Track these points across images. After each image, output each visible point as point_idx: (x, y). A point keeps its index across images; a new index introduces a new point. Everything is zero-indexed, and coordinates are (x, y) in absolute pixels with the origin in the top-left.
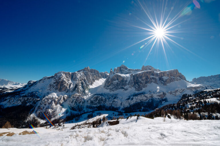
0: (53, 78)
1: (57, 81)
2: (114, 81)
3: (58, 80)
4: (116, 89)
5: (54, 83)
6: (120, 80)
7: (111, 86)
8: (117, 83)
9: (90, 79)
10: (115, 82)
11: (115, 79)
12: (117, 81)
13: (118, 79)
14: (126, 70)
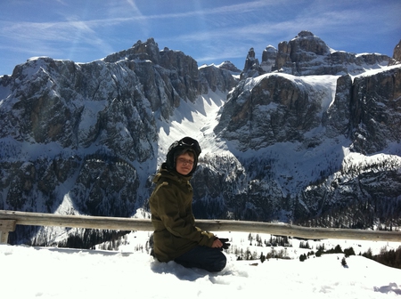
0: (9, 87)
1: (25, 98)
2: (262, 104)
3: (29, 96)
4: (265, 140)
5: (16, 106)
6: (286, 103)
7: (246, 127)
8: (275, 116)
9: (159, 93)
10: (263, 108)
11: (267, 97)
12: (273, 106)
13: (276, 99)
14: (320, 58)
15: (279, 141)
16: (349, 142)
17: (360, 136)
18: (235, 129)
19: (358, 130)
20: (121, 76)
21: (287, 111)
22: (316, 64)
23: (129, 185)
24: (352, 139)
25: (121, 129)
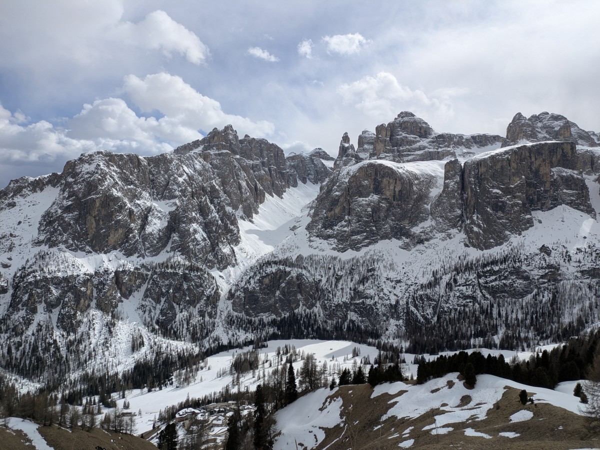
0: (59, 187)
1: (78, 199)
2: (361, 195)
3: (84, 196)
4: (366, 238)
5: (68, 210)
6: (388, 194)
7: (343, 223)
8: (376, 209)
9: (240, 187)
10: (363, 201)
11: (367, 187)
12: (374, 198)
13: (377, 190)
14: (424, 142)
15: (383, 238)
16: (463, 236)
17: (476, 229)
18: (331, 226)
19: (473, 222)
20: (195, 170)
21: (390, 203)
22: (420, 149)
23: (208, 297)
24: (467, 233)
25: (195, 231)
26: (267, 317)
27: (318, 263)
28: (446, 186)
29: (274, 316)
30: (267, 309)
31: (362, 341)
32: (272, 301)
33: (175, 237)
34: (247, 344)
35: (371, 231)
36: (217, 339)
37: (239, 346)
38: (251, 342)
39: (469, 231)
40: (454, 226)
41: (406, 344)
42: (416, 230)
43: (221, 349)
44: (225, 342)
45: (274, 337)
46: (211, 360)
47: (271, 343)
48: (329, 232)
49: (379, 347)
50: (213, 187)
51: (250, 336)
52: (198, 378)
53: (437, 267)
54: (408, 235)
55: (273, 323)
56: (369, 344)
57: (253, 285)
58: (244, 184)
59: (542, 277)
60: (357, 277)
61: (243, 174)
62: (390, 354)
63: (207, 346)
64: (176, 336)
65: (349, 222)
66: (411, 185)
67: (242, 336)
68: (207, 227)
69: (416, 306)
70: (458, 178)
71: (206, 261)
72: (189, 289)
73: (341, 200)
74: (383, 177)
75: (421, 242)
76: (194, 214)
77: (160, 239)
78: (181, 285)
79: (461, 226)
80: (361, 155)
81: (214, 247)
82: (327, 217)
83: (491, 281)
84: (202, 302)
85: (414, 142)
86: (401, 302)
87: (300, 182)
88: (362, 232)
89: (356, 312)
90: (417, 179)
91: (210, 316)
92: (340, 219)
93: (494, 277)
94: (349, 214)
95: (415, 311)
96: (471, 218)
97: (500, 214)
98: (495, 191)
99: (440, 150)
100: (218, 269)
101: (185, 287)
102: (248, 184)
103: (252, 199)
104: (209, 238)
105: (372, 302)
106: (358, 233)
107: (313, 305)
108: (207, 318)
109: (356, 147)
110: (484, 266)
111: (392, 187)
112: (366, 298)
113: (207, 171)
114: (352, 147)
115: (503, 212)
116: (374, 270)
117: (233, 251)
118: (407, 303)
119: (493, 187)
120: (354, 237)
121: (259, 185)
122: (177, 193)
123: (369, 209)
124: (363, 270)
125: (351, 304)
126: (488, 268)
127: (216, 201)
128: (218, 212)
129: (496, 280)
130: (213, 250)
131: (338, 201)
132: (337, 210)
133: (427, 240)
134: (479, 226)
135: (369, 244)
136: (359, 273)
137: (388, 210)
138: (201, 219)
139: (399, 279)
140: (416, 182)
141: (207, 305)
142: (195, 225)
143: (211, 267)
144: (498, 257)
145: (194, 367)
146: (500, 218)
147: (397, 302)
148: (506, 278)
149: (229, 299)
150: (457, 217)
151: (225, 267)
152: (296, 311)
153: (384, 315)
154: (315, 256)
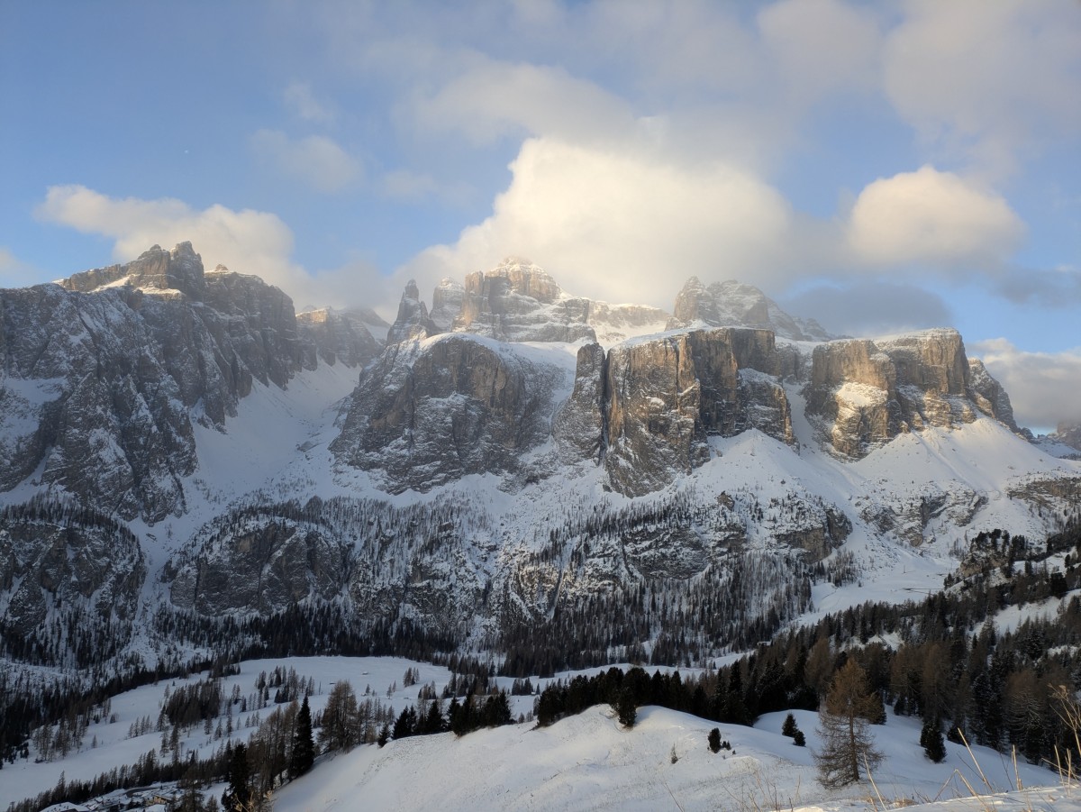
2: (436, 393)
4: (441, 470)
6: (482, 394)
7: (401, 441)
8: (460, 420)
9: (201, 363)
10: (437, 403)
11: (445, 381)
12: (457, 399)
13: (464, 386)
14: (546, 310)
15: (470, 470)
16: (602, 473)
17: (623, 462)
18: (377, 446)
19: (618, 451)
20: (108, 323)
21: (485, 411)
22: (538, 320)
23: (119, 577)
24: (608, 467)
25: (100, 444)
26: (241, 615)
27: (349, 513)
28: (579, 387)
29: (256, 613)
30: (243, 600)
31: (423, 656)
32: (253, 585)
33: (56, 454)
34: (196, 667)
35: (450, 457)
36: (134, 660)
37: (180, 673)
38: (206, 665)
39: (612, 466)
40: (588, 455)
41: (500, 660)
42: (528, 459)
43: (142, 678)
44: (151, 665)
45: (255, 653)
46: (119, 703)
47: (246, 666)
48: (374, 456)
49: (453, 666)
50: (144, 360)
51: (205, 653)
52: (86, 740)
53: (558, 524)
54: (512, 467)
55: (254, 626)
56: (436, 662)
57: (218, 553)
58: (210, 357)
59: (720, 544)
60: (420, 540)
61: (209, 338)
62: (472, 677)
63: (111, 673)
64: (44, 656)
65: (411, 440)
66: (522, 382)
67: (189, 652)
68: (127, 436)
69: (520, 592)
70: (597, 375)
71: (119, 504)
72: (77, 560)
73: (399, 399)
74: (474, 364)
75: (533, 479)
76: (99, 410)
77: (19, 457)
78: (62, 552)
79: (599, 456)
80: (439, 322)
81: (138, 478)
82: (371, 429)
83: (643, 550)
84: (107, 586)
85: (530, 309)
86: (495, 586)
87: (321, 362)
88: (434, 459)
89: (414, 603)
90: (532, 371)
91: (122, 615)
92: (395, 434)
93: (647, 543)
94: (412, 426)
95: (519, 602)
96: (616, 443)
97: (660, 439)
98: (655, 400)
99: (571, 325)
100: (145, 520)
101: (70, 555)
102: (218, 359)
103: (225, 389)
104: (130, 458)
105: (446, 585)
106: (427, 460)
107: (335, 592)
108: (114, 619)
109: (429, 308)
110: (634, 523)
111: (489, 383)
112: (435, 577)
113: (134, 326)
114: (422, 306)
115: (665, 435)
116: (450, 527)
117: (180, 487)
118: (506, 586)
119: (652, 394)
120: (417, 468)
121: (240, 363)
122: (64, 366)
123: (449, 419)
124: (431, 527)
125: (407, 589)
126: (640, 528)
127: (149, 386)
128: (151, 409)
129: (650, 547)
130: (137, 481)
131: (392, 400)
132: (391, 418)
133: (544, 477)
134: (628, 457)
135: (446, 480)
136: (425, 533)
137: (481, 422)
138: (114, 421)
139: (493, 544)
140: (530, 376)
141: (115, 592)
142: (99, 433)
143: (129, 517)
144: (655, 509)
145: (80, 718)
146: (659, 446)
147: (489, 585)
148: (666, 545)
149: (164, 580)
150: (594, 440)
151: (160, 517)
152: (301, 603)
153: (465, 608)
154: (345, 499)
